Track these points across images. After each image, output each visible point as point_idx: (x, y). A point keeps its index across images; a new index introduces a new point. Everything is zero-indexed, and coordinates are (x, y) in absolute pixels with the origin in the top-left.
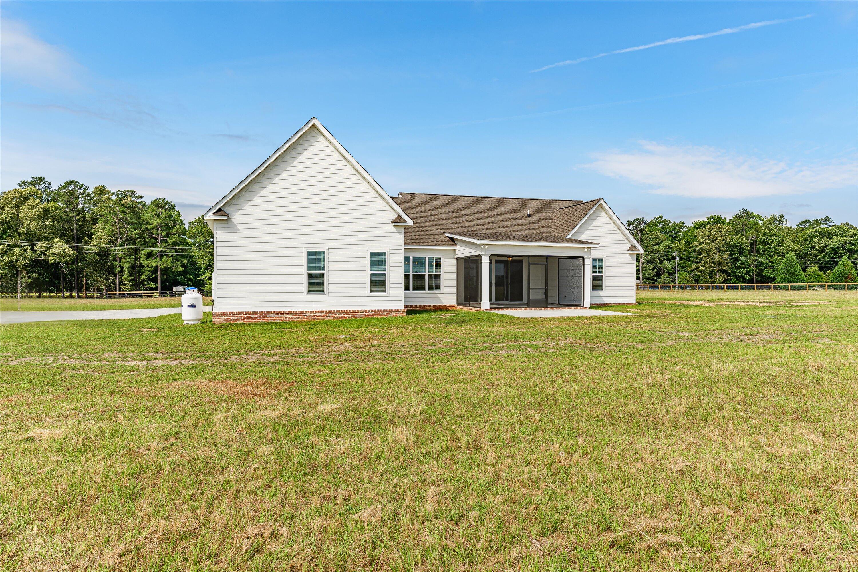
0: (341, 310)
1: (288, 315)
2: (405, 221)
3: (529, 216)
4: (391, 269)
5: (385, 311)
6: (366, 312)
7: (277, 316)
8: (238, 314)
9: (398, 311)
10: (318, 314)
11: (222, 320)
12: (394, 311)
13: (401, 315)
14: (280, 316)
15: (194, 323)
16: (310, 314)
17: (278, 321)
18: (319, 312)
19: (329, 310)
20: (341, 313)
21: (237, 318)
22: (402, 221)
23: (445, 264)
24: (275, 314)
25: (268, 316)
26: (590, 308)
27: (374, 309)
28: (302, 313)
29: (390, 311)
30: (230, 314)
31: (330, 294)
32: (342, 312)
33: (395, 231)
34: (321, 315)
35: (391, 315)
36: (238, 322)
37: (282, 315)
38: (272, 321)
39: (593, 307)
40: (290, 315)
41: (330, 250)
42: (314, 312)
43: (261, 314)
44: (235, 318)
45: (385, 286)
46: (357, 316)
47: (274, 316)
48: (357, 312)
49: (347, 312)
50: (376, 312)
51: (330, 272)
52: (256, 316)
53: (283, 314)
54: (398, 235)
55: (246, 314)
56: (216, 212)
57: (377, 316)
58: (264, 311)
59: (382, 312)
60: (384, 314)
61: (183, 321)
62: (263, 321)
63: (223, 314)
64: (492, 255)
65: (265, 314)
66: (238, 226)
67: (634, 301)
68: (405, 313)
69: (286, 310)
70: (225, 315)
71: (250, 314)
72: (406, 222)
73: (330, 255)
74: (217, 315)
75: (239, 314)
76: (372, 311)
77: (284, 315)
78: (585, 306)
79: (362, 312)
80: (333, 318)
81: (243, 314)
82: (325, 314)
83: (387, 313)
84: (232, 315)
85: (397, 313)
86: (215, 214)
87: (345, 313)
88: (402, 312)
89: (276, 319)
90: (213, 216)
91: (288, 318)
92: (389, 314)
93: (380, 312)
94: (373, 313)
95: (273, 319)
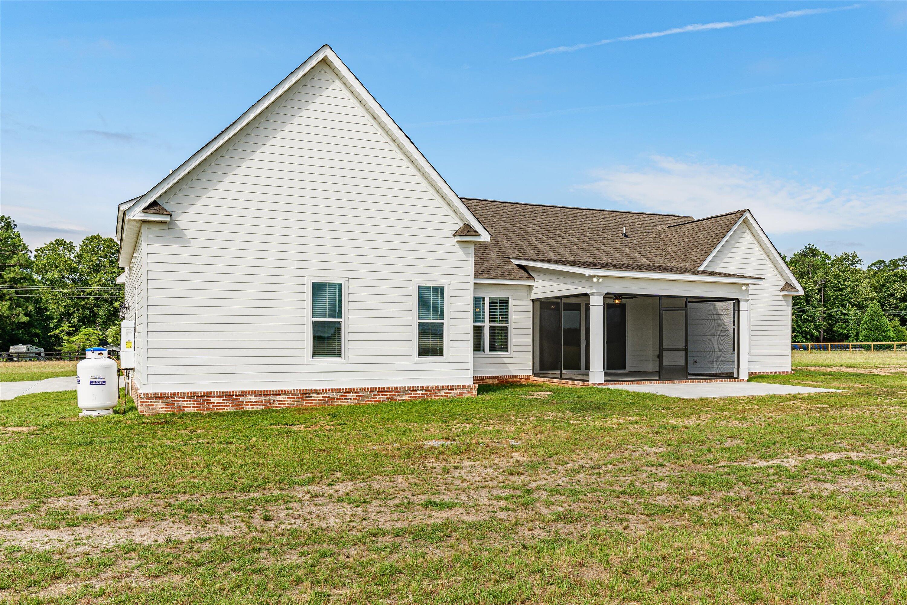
0: (369, 386)
1: (277, 398)
2: (477, 234)
3: (626, 236)
4: (453, 315)
5: (444, 388)
6: (412, 389)
7: (258, 398)
8: (188, 397)
9: (465, 387)
10: (331, 395)
11: (158, 408)
12: (458, 387)
13: (469, 394)
14: (263, 398)
15: (102, 413)
16: (316, 395)
17: (260, 408)
18: (332, 391)
19: (350, 387)
20: (370, 392)
21: (185, 404)
22: (473, 233)
23: (516, 308)
24: (255, 395)
25: (242, 399)
26: (748, 380)
27: (425, 384)
28: (303, 392)
29: (451, 389)
30: (172, 396)
31: (352, 360)
32: (371, 390)
33: (459, 250)
34: (336, 395)
35: (453, 394)
36: (187, 410)
37: (267, 398)
38: (249, 408)
39: (753, 377)
40: (282, 398)
41: (352, 282)
42: (324, 391)
43: (230, 395)
44: (181, 404)
45: (442, 344)
46: (396, 397)
47: (252, 398)
48: (397, 390)
49: (381, 391)
50: (428, 389)
51: (352, 321)
52: (220, 400)
53: (270, 395)
54: (463, 257)
55: (201, 397)
56: (148, 208)
57: (429, 397)
58: (234, 390)
59: (438, 390)
60: (442, 393)
61: (81, 410)
63: (161, 396)
64: (607, 294)
65: (237, 396)
66: (188, 234)
67: (789, 369)
68: (475, 392)
69: (274, 389)
70: (163, 398)
71: (209, 395)
72: (479, 235)
73: (351, 290)
74: (148, 398)
75: (190, 395)
76: (423, 388)
77: (272, 398)
78: (741, 378)
79: (405, 390)
80: (356, 402)
81: (197, 397)
82: (342, 394)
83: (447, 391)
84: (176, 399)
85: (463, 391)
86: (146, 211)
87: (376, 393)
88: (471, 389)
89: (257, 405)
90: (143, 214)
91: (277, 403)
92: (450, 393)
93: (434, 390)
94: (424, 391)
95: (251, 405)
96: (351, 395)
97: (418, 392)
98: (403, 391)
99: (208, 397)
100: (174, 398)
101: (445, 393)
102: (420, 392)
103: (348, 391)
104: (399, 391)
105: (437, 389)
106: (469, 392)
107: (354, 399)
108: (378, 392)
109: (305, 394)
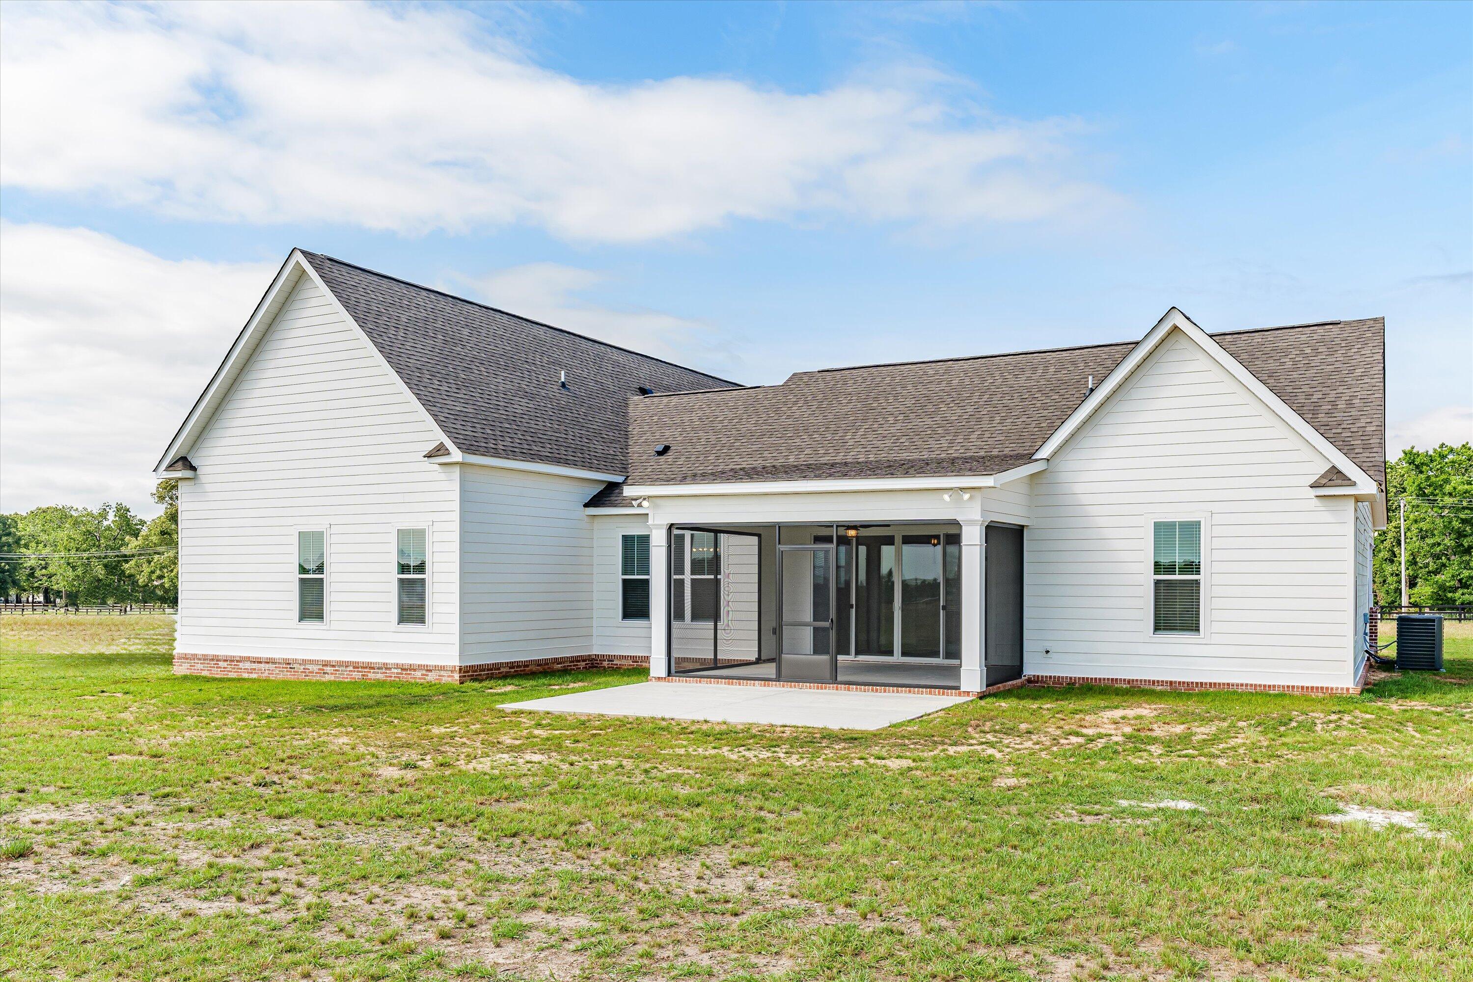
0: (347, 660)
1: (267, 666)
5: (420, 667)
6: (386, 667)
7: (253, 666)
8: (204, 660)
9: (443, 668)
10: (310, 667)
11: (185, 668)
12: (438, 668)
13: (450, 679)
14: (256, 666)
16: (299, 666)
17: (254, 676)
18: (311, 662)
19: (327, 659)
20: (347, 667)
21: (201, 666)
24: (251, 662)
25: (241, 665)
29: (429, 669)
30: (195, 657)
31: (331, 625)
32: (347, 664)
34: (315, 668)
35: (432, 677)
36: (203, 673)
37: (260, 666)
38: (245, 676)
40: (271, 666)
41: (333, 529)
42: (304, 662)
43: (232, 660)
44: (200, 666)
45: (424, 608)
46: (371, 676)
47: (248, 665)
48: (370, 667)
49: (356, 666)
50: (404, 668)
51: (333, 577)
52: (225, 664)
53: (260, 662)
54: (447, 485)
55: (213, 660)
56: (172, 464)
57: (405, 677)
59: (415, 670)
60: (418, 674)
62: (232, 675)
63: (187, 657)
65: (237, 661)
66: (208, 488)
68: (457, 676)
69: (264, 656)
70: (188, 659)
71: (216, 659)
73: (333, 539)
74: (178, 658)
75: (205, 658)
76: (397, 666)
77: (263, 665)
78: (962, 689)
80: (332, 678)
81: (210, 660)
82: (321, 667)
83: (424, 672)
84: (196, 661)
85: (442, 673)
86: (171, 469)
87: (351, 668)
88: (452, 671)
89: (252, 673)
90: (165, 473)
91: (267, 672)
92: (427, 675)
93: (410, 670)
94: (399, 671)
95: (248, 673)
96: (328, 669)
97: (393, 670)
98: (378, 668)
99: (217, 660)
100: (194, 659)
101: (423, 675)
102: (396, 671)
103: (326, 664)
104: (373, 668)
105: (412, 668)
106: (449, 676)
107: (332, 674)
108: (354, 667)
109: (289, 664)
